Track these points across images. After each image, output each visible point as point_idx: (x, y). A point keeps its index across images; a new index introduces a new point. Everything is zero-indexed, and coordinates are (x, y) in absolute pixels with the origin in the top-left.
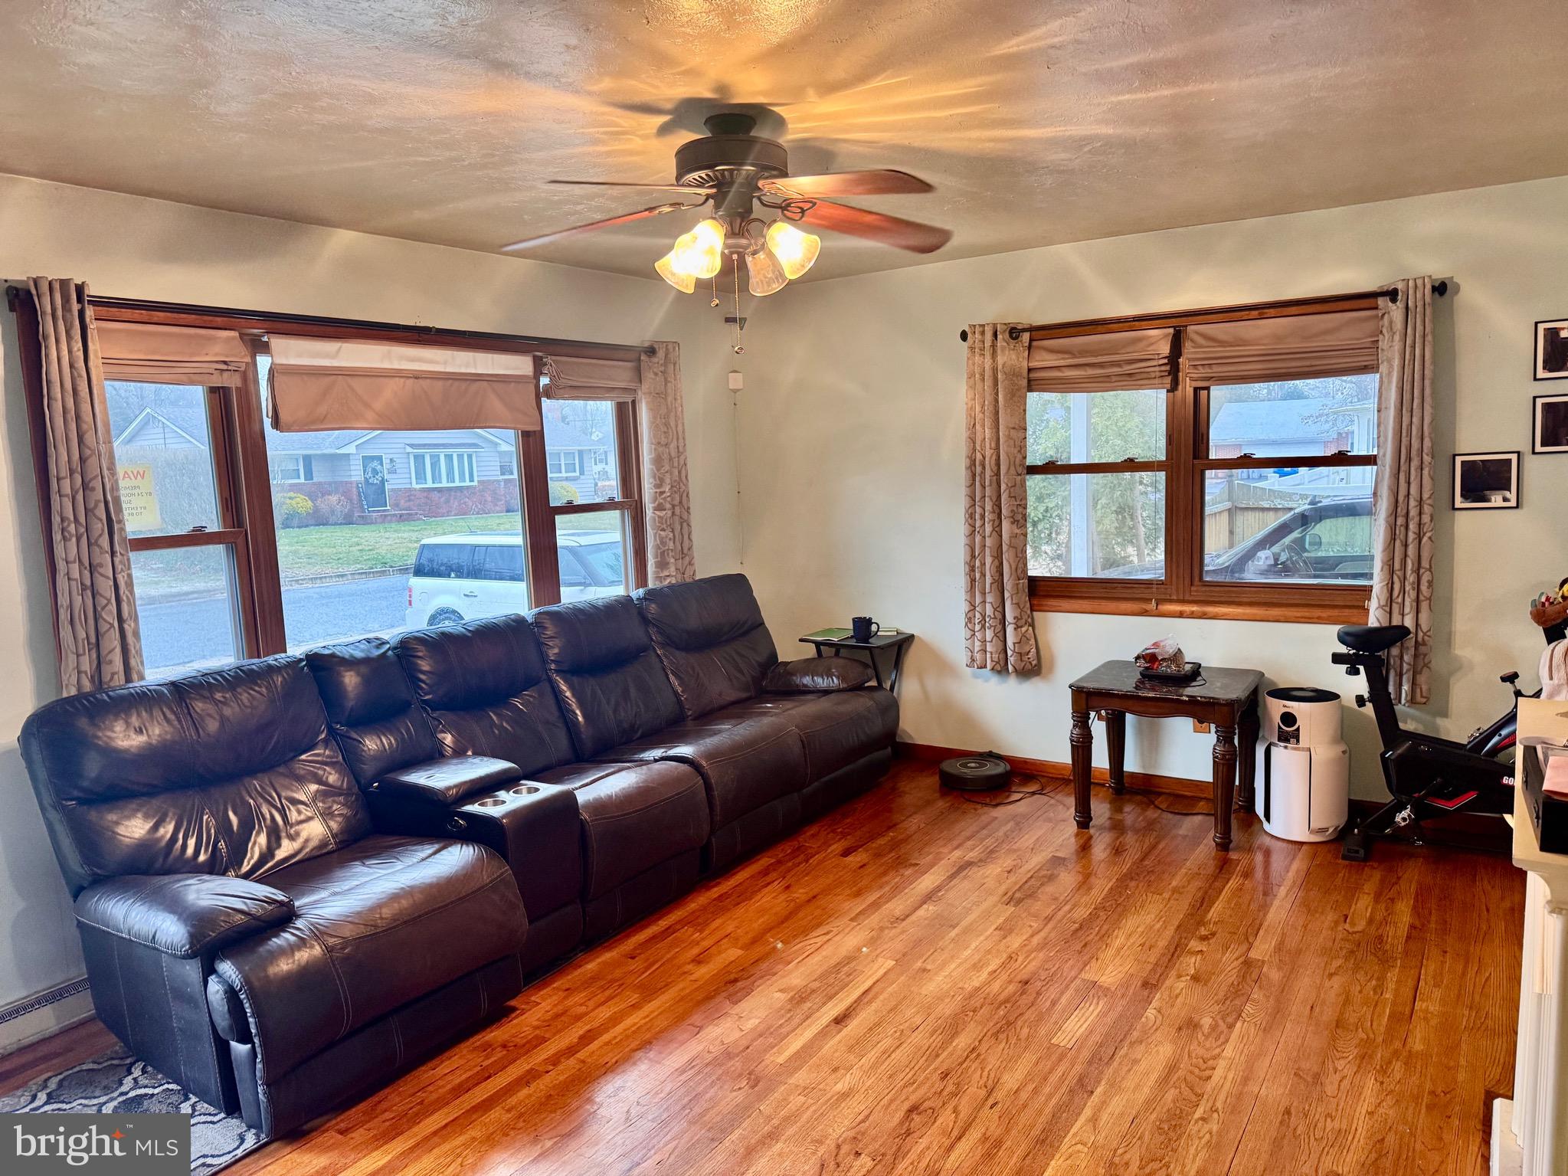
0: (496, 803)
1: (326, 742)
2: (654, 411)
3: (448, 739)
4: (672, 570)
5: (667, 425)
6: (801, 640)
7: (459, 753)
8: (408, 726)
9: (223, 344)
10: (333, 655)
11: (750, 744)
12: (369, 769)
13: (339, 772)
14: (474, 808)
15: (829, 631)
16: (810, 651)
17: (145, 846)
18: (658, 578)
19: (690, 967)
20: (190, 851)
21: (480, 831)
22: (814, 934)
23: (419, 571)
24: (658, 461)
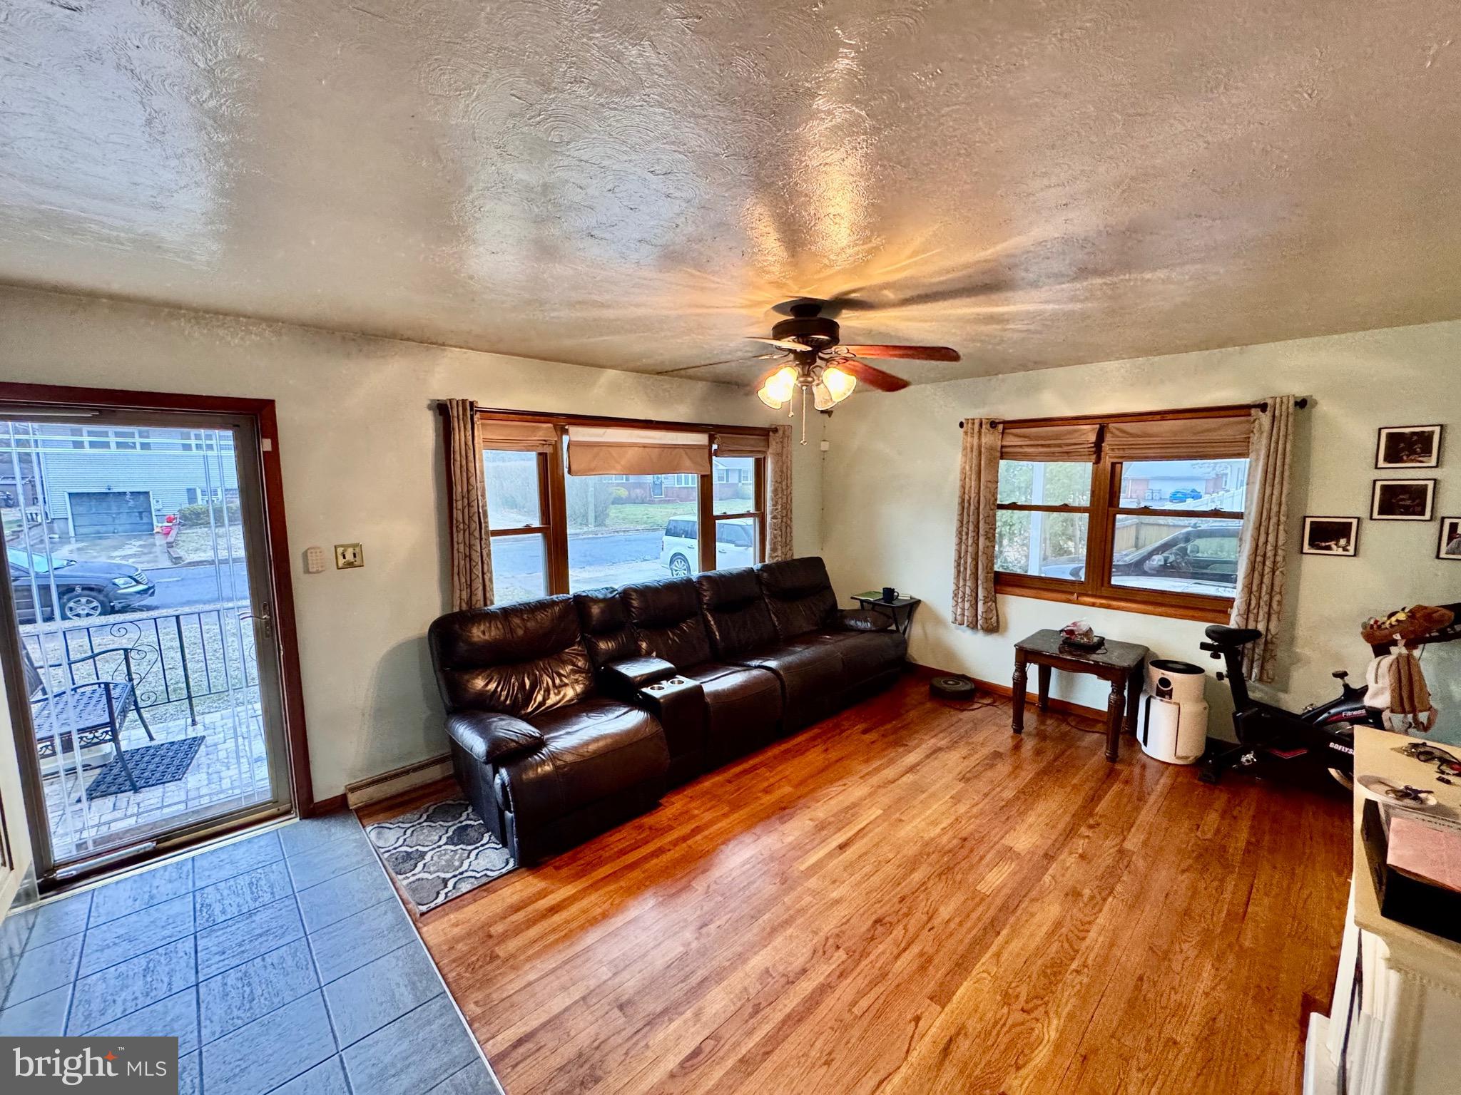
0: (660, 689)
1: (579, 643)
2: (776, 463)
3: (644, 645)
4: (779, 553)
5: (782, 471)
6: (853, 598)
7: (648, 655)
8: (623, 638)
9: (545, 431)
10: (587, 596)
11: (811, 662)
12: (601, 659)
13: (586, 661)
14: (647, 690)
15: (869, 594)
16: (857, 605)
17: (482, 693)
18: (771, 557)
19: (760, 794)
20: (502, 698)
21: (647, 704)
22: (837, 784)
23: (668, 533)
24: (775, 491)
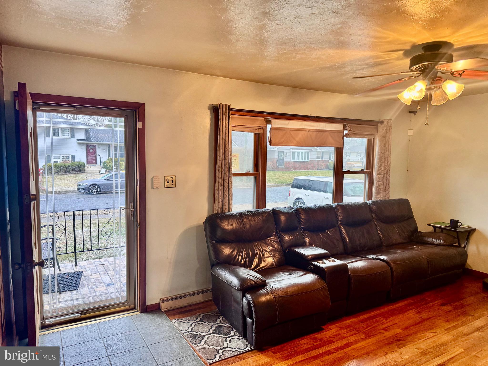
0: (323, 263)
1: (275, 235)
2: (381, 141)
3: (308, 240)
4: (381, 195)
6: (428, 225)
7: (311, 245)
8: (297, 234)
10: (279, 211)
11: (409, 259)
12: (285, 245)
13: (278, 245)
14: (316, 263)
15: (439, 223)
16: (431, 229)
17: (230, 256)
18: (376, 197)
20: (240, 260)
21: (317, 271)
23: (293, 186)
24: (380, 159)
